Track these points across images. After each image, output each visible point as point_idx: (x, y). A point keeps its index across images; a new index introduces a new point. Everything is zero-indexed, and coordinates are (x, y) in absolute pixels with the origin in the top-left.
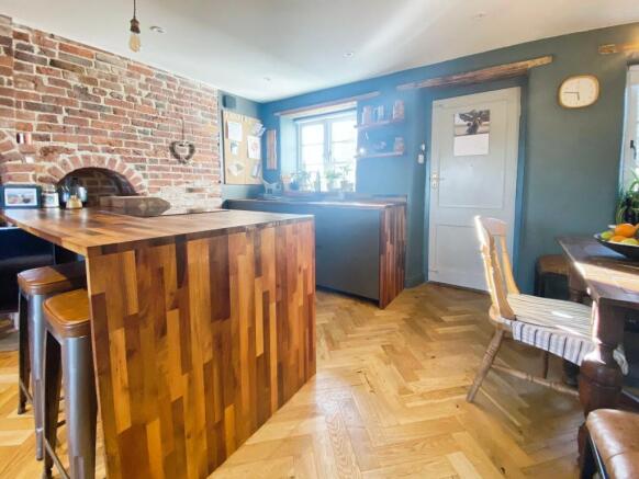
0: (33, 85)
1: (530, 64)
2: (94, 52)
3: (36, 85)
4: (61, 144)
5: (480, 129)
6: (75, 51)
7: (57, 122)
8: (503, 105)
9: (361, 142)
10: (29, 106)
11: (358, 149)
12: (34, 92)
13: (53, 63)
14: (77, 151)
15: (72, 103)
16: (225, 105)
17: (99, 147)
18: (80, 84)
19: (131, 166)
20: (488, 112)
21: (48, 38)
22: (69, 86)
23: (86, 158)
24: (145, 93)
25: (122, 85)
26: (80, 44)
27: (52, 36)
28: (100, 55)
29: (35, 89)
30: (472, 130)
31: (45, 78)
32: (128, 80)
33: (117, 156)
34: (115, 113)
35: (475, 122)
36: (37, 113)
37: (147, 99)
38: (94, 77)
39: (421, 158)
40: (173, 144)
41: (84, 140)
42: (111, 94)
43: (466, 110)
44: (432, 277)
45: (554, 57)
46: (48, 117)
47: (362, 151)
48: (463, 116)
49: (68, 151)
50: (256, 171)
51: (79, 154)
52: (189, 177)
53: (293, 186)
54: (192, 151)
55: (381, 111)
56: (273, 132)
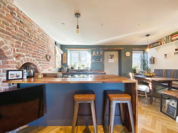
0: (14, 28)
1: (121, 48)
2: (31, 21)
3: (16, 29)
4: (21, 53)
6: (26, 19)
7: (20, 44)
10: (14, 37)
12: (15, 31)
13: (21, 22)
14: (25, 56)
15: (25, 38)
16: (56, 44)
17: (31, 55)
18: (27, 32)
19: (38, 62)
21: (20, 12)
22: (24, 31)
23: (28, 59)
24: (41, 38)
25: (37, 34)
26: (28, 17)
27: (21, 12)
28: (32, 23)
29: (15, 30)
30: (111, 58)
31: (18, 27)
32: (38, 33)
33: (35, 59)
34: (35, 43)
35: (112, 57)
36: (15, 40)
37: (42, 40)
38: (31, 30)
39: (104, 63)
40: (46, 55)
41: (27, 52)
42: (34, 37)
45: (124, 48)
46: (18, 42)
49: (23, 56)
50: (60, 64)
51: (26, 57)
52: (49, 66)
53: (72, 68)
54: (50, 58)
55: (98, 53)
56: (65, 53)
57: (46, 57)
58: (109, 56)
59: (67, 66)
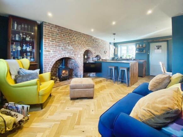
1: (168, 39)
5: (160, 48)
8: (164, 45)
9: (136, 50)
11: (136, 51)
16: (110, 44)
20: (161, 46)
23: (97, 54)
30: (158, 49)
33: (100, 53)
35: (159, 47)
39: (148, 53)
41: (97, 51)
43: (157, 45)
44: (151, 74)
47: (137, 52)
48: (156, 46)
52: (106, 56)
53: (121, 57)
54: (106, 52)
55: (141, 45)
56: (117, 48)
57: (104, 52)
58: (155, 47)
59: (118, 56)
